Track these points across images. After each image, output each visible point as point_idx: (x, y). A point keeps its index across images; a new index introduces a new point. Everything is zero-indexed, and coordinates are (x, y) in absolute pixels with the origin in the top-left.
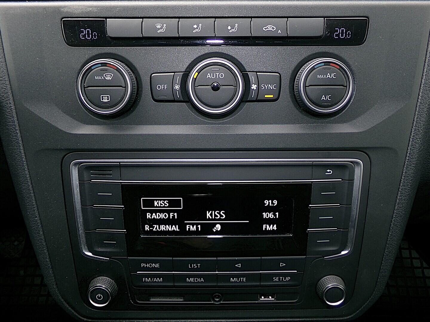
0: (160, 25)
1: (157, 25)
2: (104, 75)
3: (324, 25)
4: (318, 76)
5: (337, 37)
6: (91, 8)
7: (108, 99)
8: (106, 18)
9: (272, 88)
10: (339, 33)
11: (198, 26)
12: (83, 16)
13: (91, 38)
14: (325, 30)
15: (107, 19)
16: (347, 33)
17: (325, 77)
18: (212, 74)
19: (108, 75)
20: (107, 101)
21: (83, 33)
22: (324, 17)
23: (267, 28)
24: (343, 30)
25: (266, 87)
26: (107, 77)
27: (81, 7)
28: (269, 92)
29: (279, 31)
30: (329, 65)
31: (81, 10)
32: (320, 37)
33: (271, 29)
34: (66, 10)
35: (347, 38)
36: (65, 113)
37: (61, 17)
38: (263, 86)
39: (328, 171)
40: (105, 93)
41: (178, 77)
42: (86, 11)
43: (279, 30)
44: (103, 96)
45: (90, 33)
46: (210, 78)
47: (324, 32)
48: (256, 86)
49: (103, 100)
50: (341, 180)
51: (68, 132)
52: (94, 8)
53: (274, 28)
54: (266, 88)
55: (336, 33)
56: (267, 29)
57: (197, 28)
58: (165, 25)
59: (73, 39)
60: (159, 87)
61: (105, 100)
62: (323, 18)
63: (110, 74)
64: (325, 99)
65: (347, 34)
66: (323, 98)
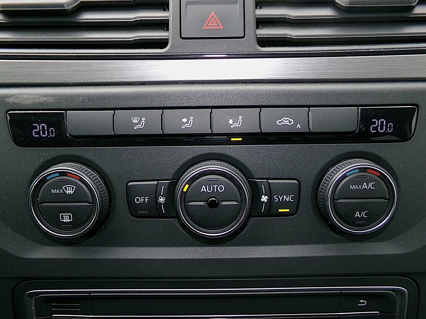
0: (138, 119)
1: (133, 119)
2: (63, 187)
3: (358, 116)
4: (351, 186)
5: (375, 131)
6: (46, 98)
7: (70, 219)
8: (66, 110)
9: (288, 200)
10: (378, 126)
11: (188, 120)
12: (35, 108)
13: (47, 136)
14: (359, 122)
15: (68, 112)
16: (389, 125)
17: (360, 187)
18: (208, 186)
19: (69, 188)
20: (69, 221)
21: (37, 129)
22: (358, 106)
23: (282, 121)
24: (382, 122)
25: (281, 199)
26: (68, 190)
27: (32, 97)
28: (284, 205)
29: (299, 126)
30: (366, 172)
31: (32, 100)
32: (353, 132)
33: (287, 122)
34: (12, 100)
35: (388, 131)
36: (15, 231)
37: (6, 110)
38: (276, 197)
39: (362, 301)
40: (66, 210)
41: (163, 187)
42: (39, 101)
43: (299, 124)
44: (63, 215)
45: (46, 129)
46: (206, 191)
47: (357, 125)
48: (267, 197)
49: (63, 220)
50: (378, 312)
51: (19, 256)
52: (50, 98)
53: (292, 122)
54: (281, 201)
55: (373, 126)
56: (282, 123)
57: (187, 122)
58: (144, 119)
59: (22, 138)
60: (138, 200)
61: (66, 220)
62: (356, 108)
63: (72, 187)
64: (360, 216)
65: (388, 127)
66: (357, 214)
